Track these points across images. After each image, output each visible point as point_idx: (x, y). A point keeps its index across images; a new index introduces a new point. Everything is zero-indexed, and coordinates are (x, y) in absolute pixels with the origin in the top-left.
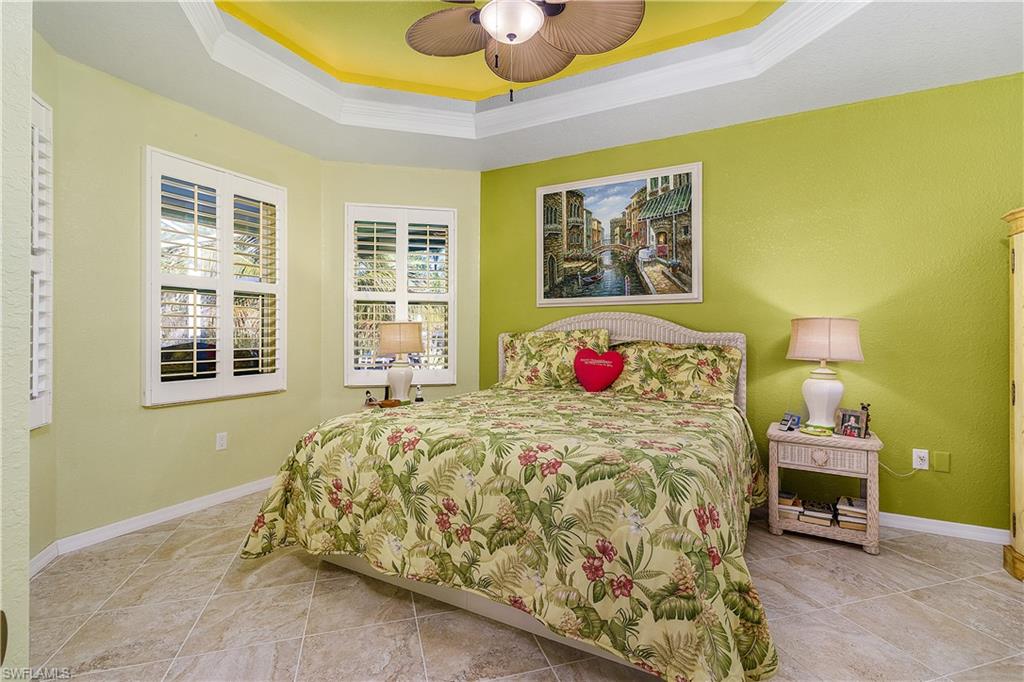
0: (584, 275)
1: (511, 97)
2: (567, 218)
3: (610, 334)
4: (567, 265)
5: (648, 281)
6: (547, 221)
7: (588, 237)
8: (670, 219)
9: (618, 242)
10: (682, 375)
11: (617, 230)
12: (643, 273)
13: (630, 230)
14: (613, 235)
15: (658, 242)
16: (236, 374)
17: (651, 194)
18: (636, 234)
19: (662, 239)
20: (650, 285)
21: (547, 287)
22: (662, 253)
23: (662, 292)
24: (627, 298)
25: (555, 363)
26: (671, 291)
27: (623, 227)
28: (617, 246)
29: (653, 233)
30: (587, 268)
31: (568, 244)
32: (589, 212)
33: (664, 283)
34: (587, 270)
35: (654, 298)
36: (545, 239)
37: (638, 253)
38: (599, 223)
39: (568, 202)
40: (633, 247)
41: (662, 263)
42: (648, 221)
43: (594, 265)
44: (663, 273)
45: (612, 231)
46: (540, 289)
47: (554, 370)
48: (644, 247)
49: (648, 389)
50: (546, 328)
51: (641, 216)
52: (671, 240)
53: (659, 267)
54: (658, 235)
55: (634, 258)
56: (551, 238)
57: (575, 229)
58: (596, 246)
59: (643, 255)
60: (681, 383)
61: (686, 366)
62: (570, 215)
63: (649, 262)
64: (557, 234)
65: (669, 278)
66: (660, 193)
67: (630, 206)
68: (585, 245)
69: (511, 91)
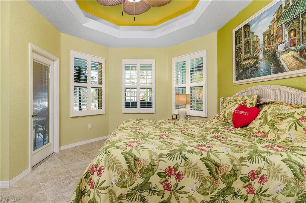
0: (251, 67)
1: (134, 20)
2: (244, 39)
3: (259, 97)
4: (244, 63)
5: (283, 63)
6: (236, 44)
7: (253, 46)
8: (298, 18)
9: (267, 44)
10: (284, 125)
11: (266, 38)
12: (281, 59)
13: (273, 35)
14: (264, 41)
15: (290, 37)
16: (141, 108)
17: (285, 7)
18: (276, 36)
19: (292, 34)
20: (285, 66)
21: (237, 76)
22: (292, 43)
23: (293, 69)
24: (272, 76)
25: (227, 112)
26: (299, 68)
27: (269, 34)
28: (266, 47)
29: (286, 32)
30: (252, 62)
31: (244, 52)
32: (253, 33)
33: (294, 63)
34: (252, 64)
35: (288, 73)
36: (236, 52)
37: (277, 47)
38: (257, 36)
39: (244, 31)
40: (275, 45)
41: (293, 50)
42: (283, 26)
43: (256, 60)
44: (293, 56)
45: (264, 39)
46: (234, 76)
47: (226, 115)
48: (281, 43)
49: (261, 130)
50: (235, 95)
51: (279, 24)
52: (299, 33)
53: (291, 53)
54: (290, 32)
55: (275, 52)
56: (238, 51)
57: (247, 43)
58: (256, 50)
59: (281, 48)
60: (281, 131)
61: (290, 119)
62: (245, 38)
63: (284, 52)
64: (240, 49)
65: (297, 59)
66: (291, 4)
67: (273, 21)
68: (251, 51)
69: (134, 18)
